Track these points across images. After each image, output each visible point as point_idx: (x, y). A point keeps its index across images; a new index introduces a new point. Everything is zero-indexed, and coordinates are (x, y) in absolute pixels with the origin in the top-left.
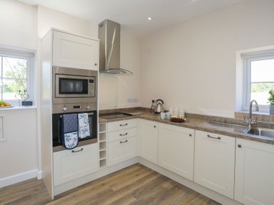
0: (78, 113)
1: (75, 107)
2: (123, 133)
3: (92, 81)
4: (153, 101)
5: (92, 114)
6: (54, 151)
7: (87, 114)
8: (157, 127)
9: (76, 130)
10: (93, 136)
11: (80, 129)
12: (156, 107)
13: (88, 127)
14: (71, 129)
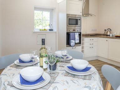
0: (75, 32)
1: (74, 30)
2: (91, 43)
3: (79, 20)
4: (105, 30)
5: (80, 33)
6: (67, 47)
7: (78, 33)
8: (108, 41)
9: (75, 39)
10: (80, 43)
11: (76, 39)
12: (107, 33)
13: (78, 39)
14: (73, 39)
